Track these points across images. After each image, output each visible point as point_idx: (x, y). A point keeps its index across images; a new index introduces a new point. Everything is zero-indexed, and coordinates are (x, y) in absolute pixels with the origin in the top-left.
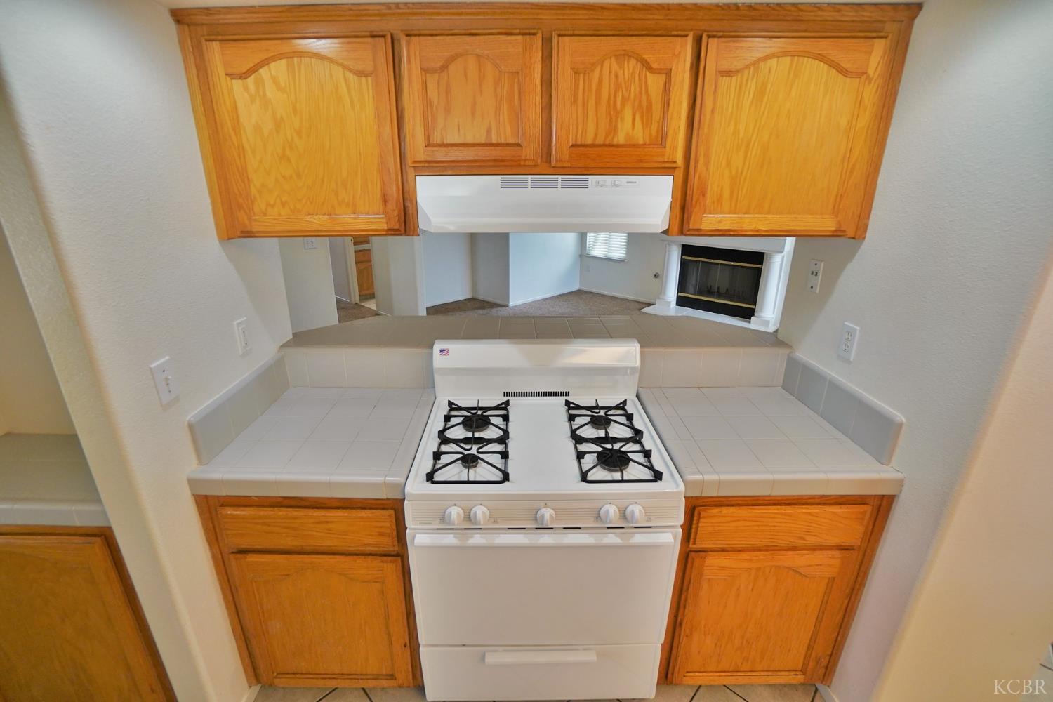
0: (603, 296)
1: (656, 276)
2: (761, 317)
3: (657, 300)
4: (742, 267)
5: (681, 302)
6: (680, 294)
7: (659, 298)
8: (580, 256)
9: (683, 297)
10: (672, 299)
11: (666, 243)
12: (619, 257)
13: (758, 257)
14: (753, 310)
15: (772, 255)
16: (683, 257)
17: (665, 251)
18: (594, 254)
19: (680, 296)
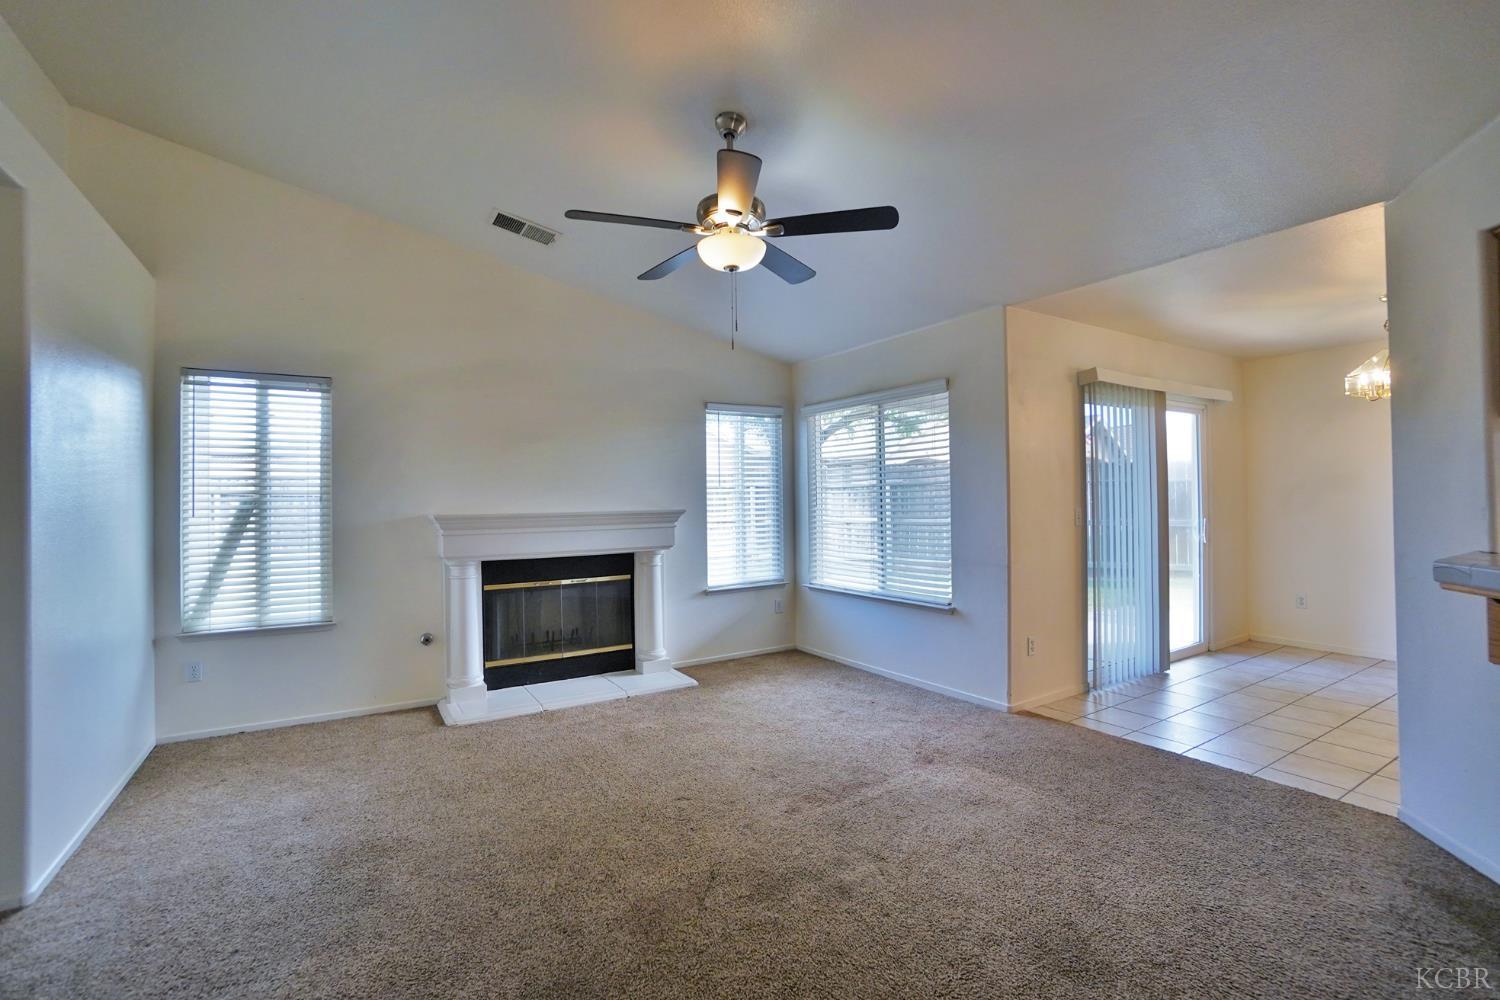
1: (427, 641)
2: (656, 657)
3: (451, 691)
4: (600, 584)
5: (496, 679)
6: (488, 664)
7: (452, 687)
8: (154, 643)
9: (496, 668)
10: (478, 679)
11: (449, 563)
12: (306, 620)
13: (623, 563)
14: (632, 652)
15: (650, 554)
16: (487, 588)
17: (448, 581)
18: (213, 627)
19: (490, 669)
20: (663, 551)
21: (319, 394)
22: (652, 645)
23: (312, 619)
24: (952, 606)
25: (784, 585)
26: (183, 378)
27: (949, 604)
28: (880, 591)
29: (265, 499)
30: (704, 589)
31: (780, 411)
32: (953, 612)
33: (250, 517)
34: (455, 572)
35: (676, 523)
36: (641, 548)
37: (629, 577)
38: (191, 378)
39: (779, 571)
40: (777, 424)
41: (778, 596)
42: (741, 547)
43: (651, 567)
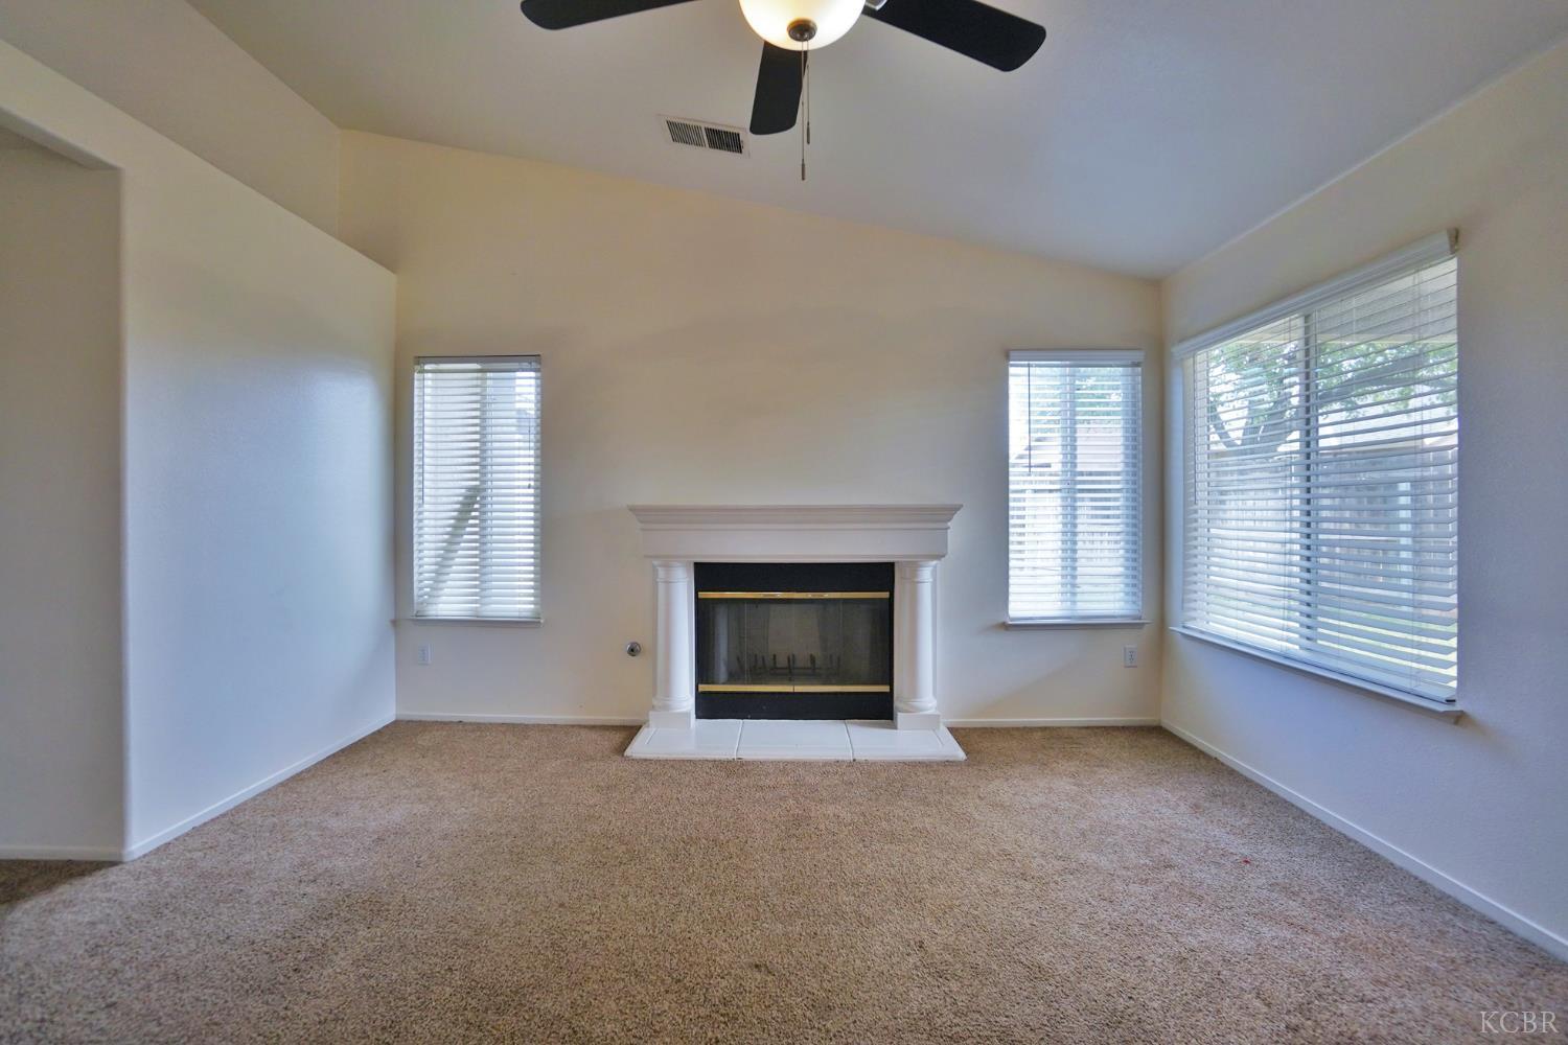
0: (479, 727)
1: (633, 651)
2: (918, 709)
3: (651, 713)
4: (846, 601)
5: (710, 706)
6: (703, 688)
7: (653, 708)
8: (395, 623)
9: (710, 693)
10: (685, 704)
11: (656, 563)
12: (517, 614)
13: (881, 575)
14: (888, 697)
15: (914, 566)
16: (702, 595)
17: (656, 584)
18: (440, 613)
19: (704, 693)
20: (934, 562)
21: (533, 374)
22: (914, 691)
23: (524, 614)
24: (1458, 707)
25: (1143, 624)
26: (417, 367)
27: (1450, 701)
28: (1304, 654)
29: (485, 486)
30: (1002, 620)
31: (1138, 356)
32: (1459, 718)
33: (474, 504)
34: (661, 573)
35: (949, 524)
36: (901, 556)
37: (886, 595)
38: (427, 367)
39: (1134, 602)
40: (1133, 376)
41: (1131, 641)
42: (1069, 562)
43: (915, 584)
